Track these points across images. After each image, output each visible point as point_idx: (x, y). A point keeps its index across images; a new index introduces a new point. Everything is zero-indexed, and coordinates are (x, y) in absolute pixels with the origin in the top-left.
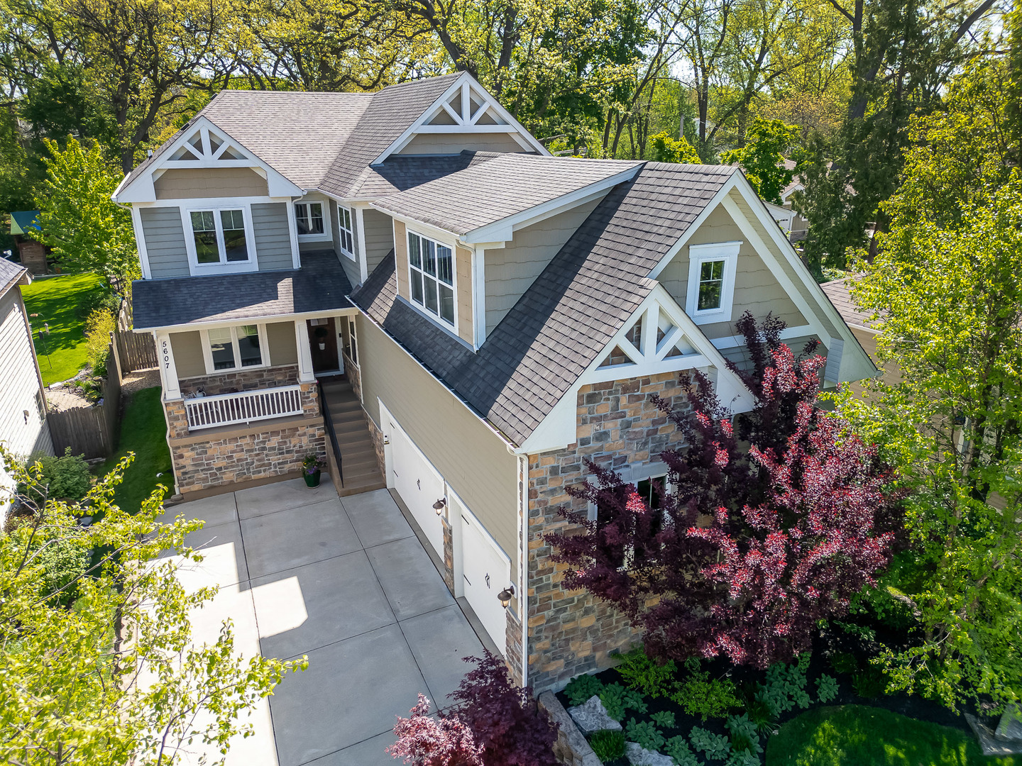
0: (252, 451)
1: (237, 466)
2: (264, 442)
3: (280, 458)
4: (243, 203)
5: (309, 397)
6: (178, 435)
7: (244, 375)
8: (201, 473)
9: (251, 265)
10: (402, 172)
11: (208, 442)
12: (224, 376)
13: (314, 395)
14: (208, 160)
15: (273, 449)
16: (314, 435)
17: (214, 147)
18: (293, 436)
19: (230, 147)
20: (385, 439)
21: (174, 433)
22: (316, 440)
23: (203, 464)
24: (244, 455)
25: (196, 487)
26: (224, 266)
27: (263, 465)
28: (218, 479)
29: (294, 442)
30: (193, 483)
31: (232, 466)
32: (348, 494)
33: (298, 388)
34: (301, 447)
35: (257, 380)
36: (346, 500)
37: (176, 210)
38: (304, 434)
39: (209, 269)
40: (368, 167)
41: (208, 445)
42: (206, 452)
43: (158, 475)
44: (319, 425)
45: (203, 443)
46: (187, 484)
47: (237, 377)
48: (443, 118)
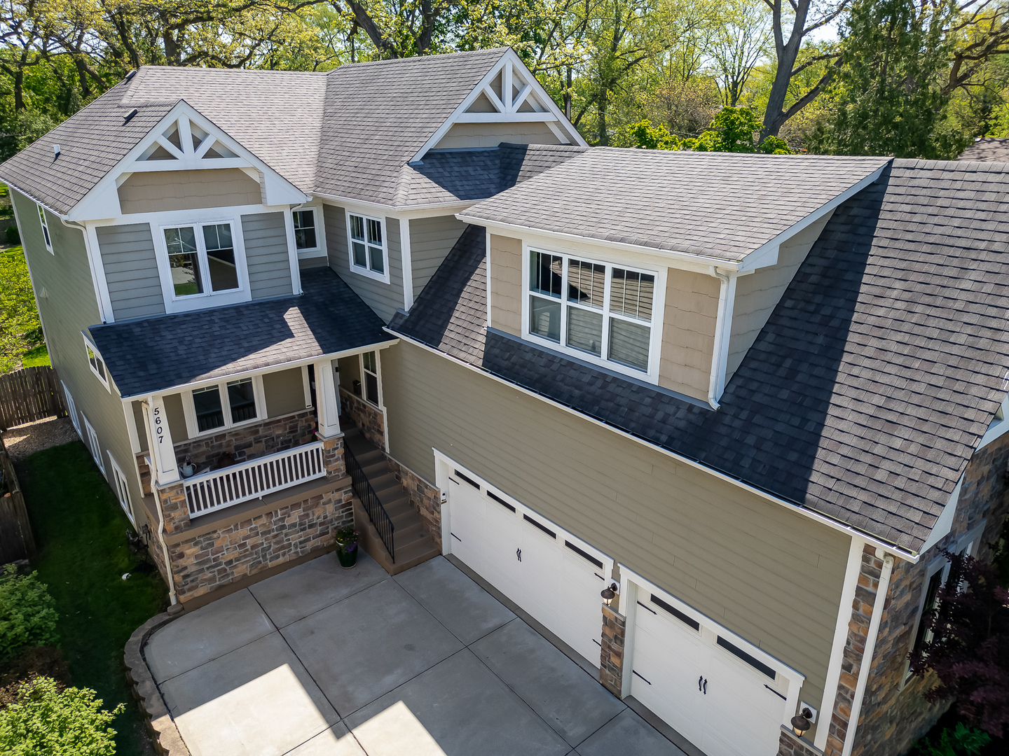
0: (269, 532)
1: (251, 554)
2: (282, 519)
3: (301, 536)
4: (231, 215)
5: (334, 456)
6: (176, 528)
7: (235, 434)
8: (207, 572)
9: (242, 294)
10: (445, 171)
11: (215, 532)
12: (211, 438)
13: (340, 452)
14: (189, 159)
15: (294, 525)
16: (340, 501)
17: (197, 143)
18: (317, 505)
19: (217, 142)
20: (443, 498)
21: (171, 527)
22: (343, 506)
23: (209, 560)
24: (259, 540)
25: (201, 591)
26: (210, 298)
27: (283, 547)
28: (227, 575)
29: (317, 514)
30: (196, 587)
31: (245, 556)
32: (402, 570)
33: (320, 445)
34: (325, 517)
35: (251, 438)
36: (403, 578)
37: (146, 228)
38: (330, 501)
39: (191, 303)
40: (406, 166)
41: (215, 535)
42: (212, 545)
43: (124, 577)
44: (346, 487)
45: (209, 534)
46: (190, 590)
47: (228, 438)
48: (484, 104)
